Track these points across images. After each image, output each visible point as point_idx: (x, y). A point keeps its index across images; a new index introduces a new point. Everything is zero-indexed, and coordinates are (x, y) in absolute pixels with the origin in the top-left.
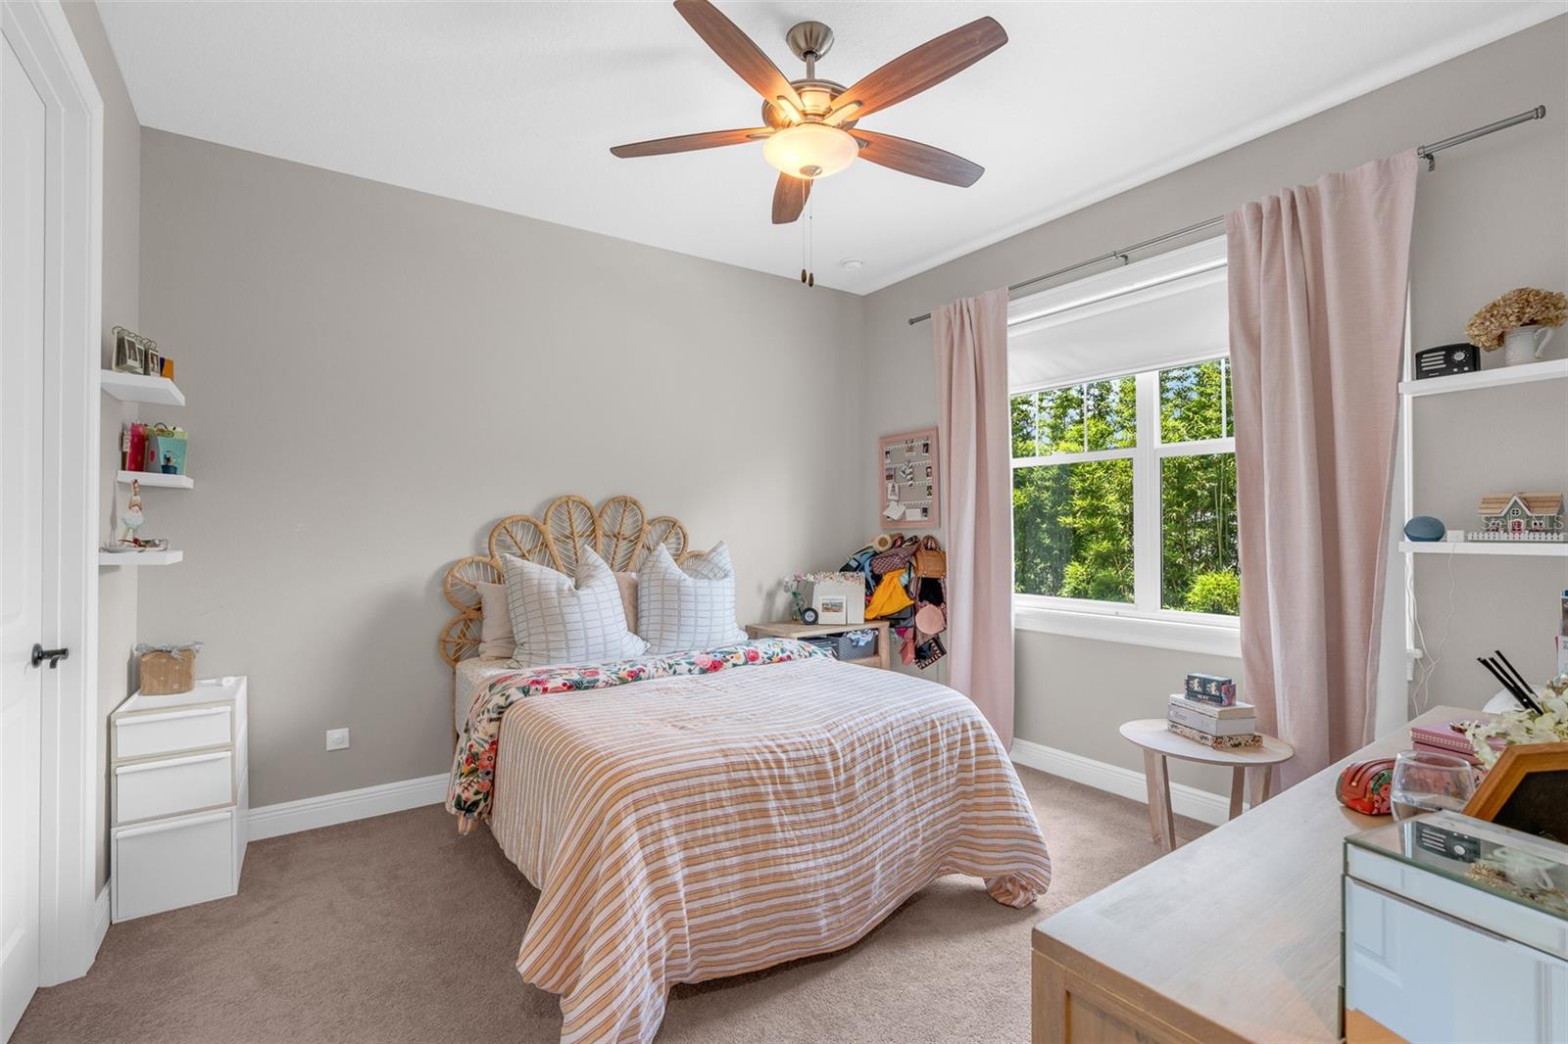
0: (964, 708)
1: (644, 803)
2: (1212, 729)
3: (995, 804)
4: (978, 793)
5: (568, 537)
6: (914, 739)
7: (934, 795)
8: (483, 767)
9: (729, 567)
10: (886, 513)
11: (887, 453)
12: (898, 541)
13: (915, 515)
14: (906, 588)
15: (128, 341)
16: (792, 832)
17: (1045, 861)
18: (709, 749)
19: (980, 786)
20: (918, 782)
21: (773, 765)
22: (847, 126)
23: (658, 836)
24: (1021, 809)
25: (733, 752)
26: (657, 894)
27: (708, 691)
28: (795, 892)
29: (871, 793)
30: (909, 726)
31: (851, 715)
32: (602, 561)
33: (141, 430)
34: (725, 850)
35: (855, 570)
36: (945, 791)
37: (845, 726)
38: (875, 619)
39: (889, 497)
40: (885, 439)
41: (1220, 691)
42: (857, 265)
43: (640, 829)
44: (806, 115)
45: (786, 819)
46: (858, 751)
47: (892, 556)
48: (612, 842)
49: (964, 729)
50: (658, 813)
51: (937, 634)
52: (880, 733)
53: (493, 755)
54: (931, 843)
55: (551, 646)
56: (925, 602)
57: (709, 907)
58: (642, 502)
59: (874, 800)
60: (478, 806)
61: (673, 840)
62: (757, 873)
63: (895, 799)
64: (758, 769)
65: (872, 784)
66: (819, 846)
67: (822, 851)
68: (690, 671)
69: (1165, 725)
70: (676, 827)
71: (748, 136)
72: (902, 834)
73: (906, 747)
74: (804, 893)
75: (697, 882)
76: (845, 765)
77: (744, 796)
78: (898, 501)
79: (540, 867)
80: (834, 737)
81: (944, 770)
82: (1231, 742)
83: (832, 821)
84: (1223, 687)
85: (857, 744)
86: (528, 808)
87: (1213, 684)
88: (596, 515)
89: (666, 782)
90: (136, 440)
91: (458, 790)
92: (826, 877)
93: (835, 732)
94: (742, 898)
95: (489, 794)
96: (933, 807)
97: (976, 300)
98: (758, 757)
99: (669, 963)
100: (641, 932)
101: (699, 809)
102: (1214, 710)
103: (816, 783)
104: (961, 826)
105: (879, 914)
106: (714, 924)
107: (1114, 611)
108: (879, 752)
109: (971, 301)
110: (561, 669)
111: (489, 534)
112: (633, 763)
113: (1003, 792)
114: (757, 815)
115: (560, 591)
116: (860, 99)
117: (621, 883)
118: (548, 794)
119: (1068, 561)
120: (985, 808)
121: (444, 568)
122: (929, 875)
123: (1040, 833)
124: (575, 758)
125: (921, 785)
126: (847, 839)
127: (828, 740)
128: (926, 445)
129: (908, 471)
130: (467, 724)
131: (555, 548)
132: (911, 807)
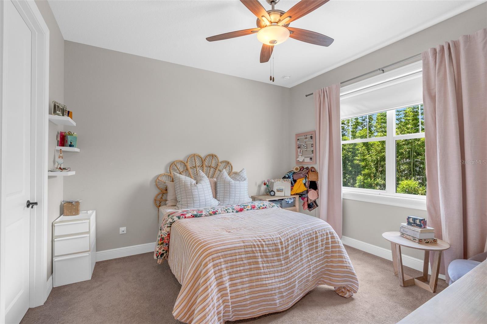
0: (327, 227)
1: (216, 259)
2: (418, 236)
3: (338, 261)
4: (332, 257)
5: (194, 167)
6: (309, 238)
7: (316, 257)
8: (165, 242)
9: (246, 177)
10: (298, 159)
11: (298, 139)
12: (302, 169)
13: (308, 160)
14: (305, 184)
15: (57, 105)
16: (267, 270)
17: (356, 282)
18: (238, 240)
19: (333, 254)
20: (311, 252)
21: (260, 246)
22: (286, 26)
23: (220, 270)
24: (347, 263)
25: (246, 242)
26: (220, 291)
27: (238, 219)
28: (268, 291)
29: (294, 256)
30: (308, 233)
31: (287, 229)
32: (205, 175)
33: (63, 134)
34: (243, 276)
35: (287, 178)
36: (320, 256)
37: (285, 233)
38: (294, 194)
39: (299, 154)
40: (297, 135)
41: (421, 223)
42: (288, 77)
43: (214, 268)
44: (272, 23)
45: (265, 265)
46: (290, 242)
47: (300, 174)
48: (204, 273)
49: (327, 235)
50: (221, 263)
51: (315, 200)
52: (298, 235)
53: (168, 238)
54: (315, 274)
55: (188, 202)
56: (311, 189)
57: (238, 295)
58: (218, 155)
59: (296, 259)
60: (164, 255)
61: (226, 272)
62: (254, 284)
63: (303, 258)
64: (255, 247)
65: (295, 253)
66: (276, 275)
67: (277, 276)
68: (233, 211)
69: (399, 234)
70: (227, 267)
71: (252, 32)
72: (305, 271)
73: (306, 240)
74: (271, 291)
75: (234, 286)
76: (285, 247)
77: (250, 257)
78: (302, 156)
79: (182, 278)
80: (281, 237)
81: (320, 249)
82: (425, 241)
83: (281, 266)
84: (422, 222)
85: (289, 239)
86: (178, 257)
87: (418, 220)
88: (203, 160)
89: (223, 252)
90: (62, 137)
91: (157, 249)
92: (278, 286)
93: (282, 235)
94: (249, 292)
95: (167, 251)
96: (316, 261)
97: (329, 87)
98: (255, 243)
99: (225, 314)
100: (214, 304)
101: (234, 261)
102: (419, 230)
103: (275, 253)
104: (326, 268)
105: (297, 298)
106: (240, 301)
107: (379, 193)
108: (297, 242)
109: (327, 88)
110: (191, 210)
111: (169, 166)
112: (212, 245)
113: (341, 257)
114: (254, 263)
115: (191, 184)
116: (290, 16)
117: (207, 287)
118: (184, 254)
119: (358, 175)
120: (334, 262)
121: (156, 177)
122: (314, 285)
123: (354, 272)
124: (193, 242)
125: (312, 254)
126: (286, 272)
127: (279, 237)
128: (311, 137)
129: (305, 145)
130: (161, 228)
131: (190, 170)
132: (308, 261)
